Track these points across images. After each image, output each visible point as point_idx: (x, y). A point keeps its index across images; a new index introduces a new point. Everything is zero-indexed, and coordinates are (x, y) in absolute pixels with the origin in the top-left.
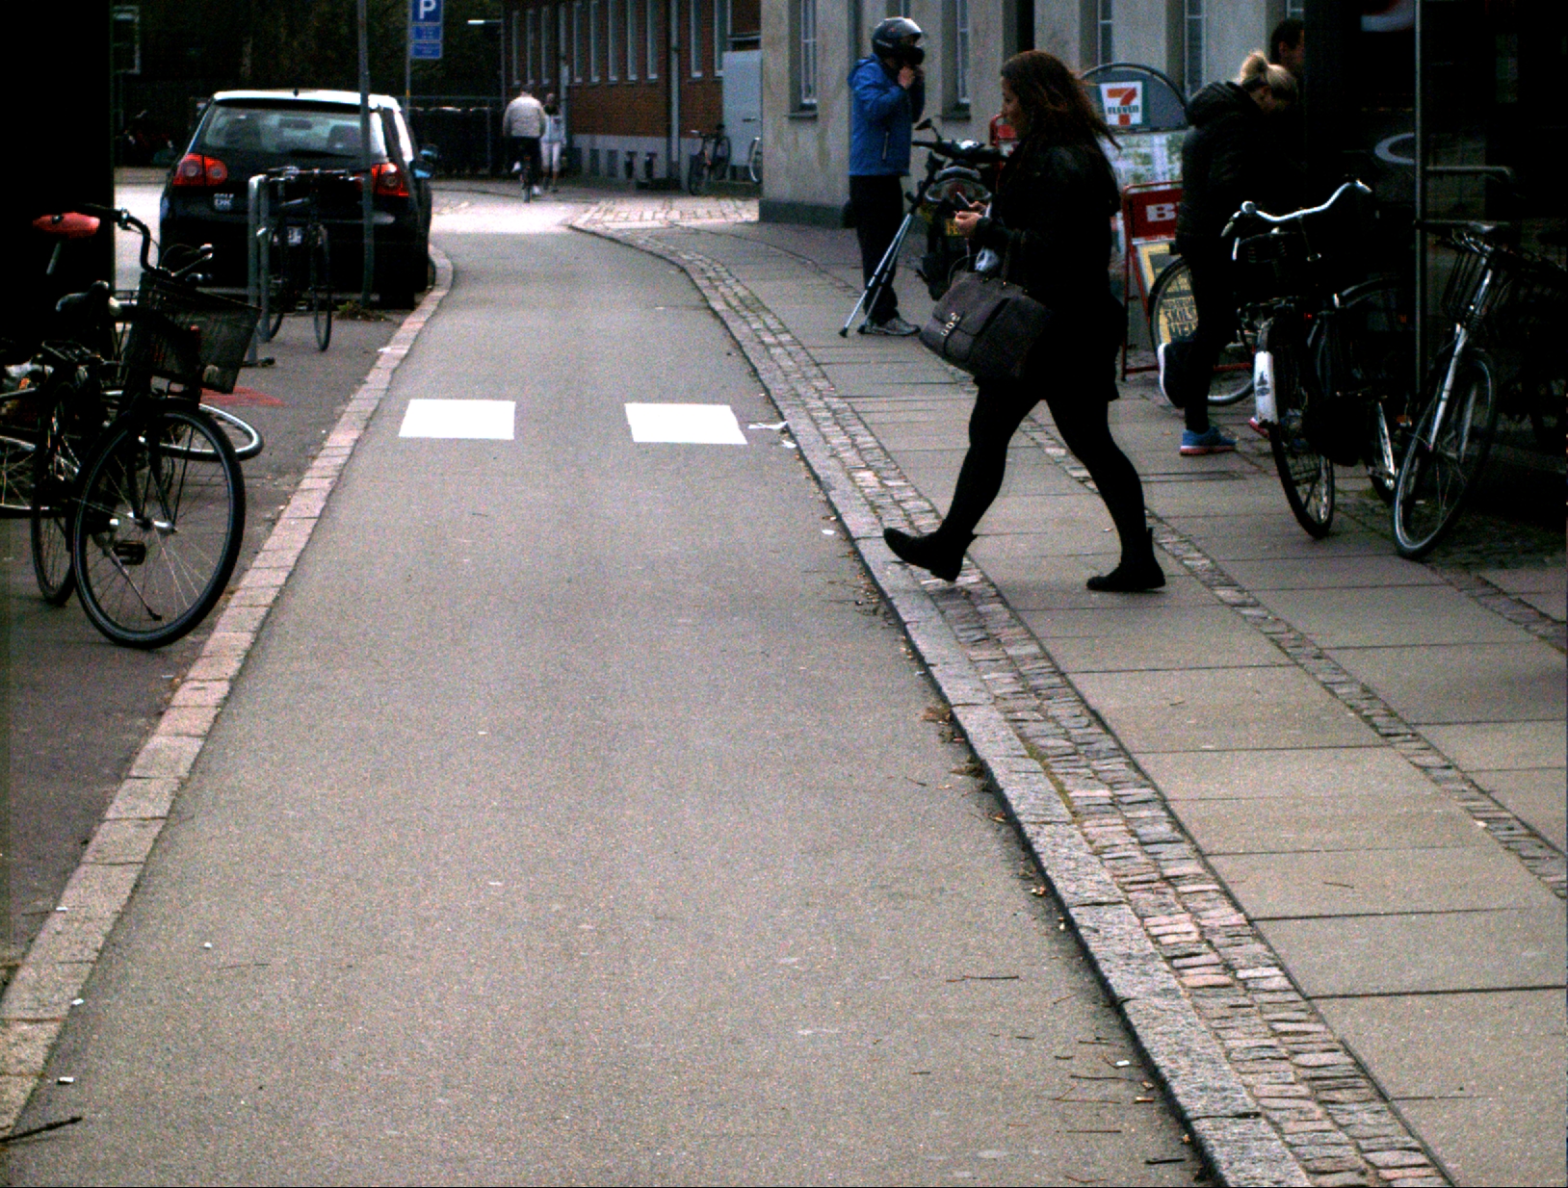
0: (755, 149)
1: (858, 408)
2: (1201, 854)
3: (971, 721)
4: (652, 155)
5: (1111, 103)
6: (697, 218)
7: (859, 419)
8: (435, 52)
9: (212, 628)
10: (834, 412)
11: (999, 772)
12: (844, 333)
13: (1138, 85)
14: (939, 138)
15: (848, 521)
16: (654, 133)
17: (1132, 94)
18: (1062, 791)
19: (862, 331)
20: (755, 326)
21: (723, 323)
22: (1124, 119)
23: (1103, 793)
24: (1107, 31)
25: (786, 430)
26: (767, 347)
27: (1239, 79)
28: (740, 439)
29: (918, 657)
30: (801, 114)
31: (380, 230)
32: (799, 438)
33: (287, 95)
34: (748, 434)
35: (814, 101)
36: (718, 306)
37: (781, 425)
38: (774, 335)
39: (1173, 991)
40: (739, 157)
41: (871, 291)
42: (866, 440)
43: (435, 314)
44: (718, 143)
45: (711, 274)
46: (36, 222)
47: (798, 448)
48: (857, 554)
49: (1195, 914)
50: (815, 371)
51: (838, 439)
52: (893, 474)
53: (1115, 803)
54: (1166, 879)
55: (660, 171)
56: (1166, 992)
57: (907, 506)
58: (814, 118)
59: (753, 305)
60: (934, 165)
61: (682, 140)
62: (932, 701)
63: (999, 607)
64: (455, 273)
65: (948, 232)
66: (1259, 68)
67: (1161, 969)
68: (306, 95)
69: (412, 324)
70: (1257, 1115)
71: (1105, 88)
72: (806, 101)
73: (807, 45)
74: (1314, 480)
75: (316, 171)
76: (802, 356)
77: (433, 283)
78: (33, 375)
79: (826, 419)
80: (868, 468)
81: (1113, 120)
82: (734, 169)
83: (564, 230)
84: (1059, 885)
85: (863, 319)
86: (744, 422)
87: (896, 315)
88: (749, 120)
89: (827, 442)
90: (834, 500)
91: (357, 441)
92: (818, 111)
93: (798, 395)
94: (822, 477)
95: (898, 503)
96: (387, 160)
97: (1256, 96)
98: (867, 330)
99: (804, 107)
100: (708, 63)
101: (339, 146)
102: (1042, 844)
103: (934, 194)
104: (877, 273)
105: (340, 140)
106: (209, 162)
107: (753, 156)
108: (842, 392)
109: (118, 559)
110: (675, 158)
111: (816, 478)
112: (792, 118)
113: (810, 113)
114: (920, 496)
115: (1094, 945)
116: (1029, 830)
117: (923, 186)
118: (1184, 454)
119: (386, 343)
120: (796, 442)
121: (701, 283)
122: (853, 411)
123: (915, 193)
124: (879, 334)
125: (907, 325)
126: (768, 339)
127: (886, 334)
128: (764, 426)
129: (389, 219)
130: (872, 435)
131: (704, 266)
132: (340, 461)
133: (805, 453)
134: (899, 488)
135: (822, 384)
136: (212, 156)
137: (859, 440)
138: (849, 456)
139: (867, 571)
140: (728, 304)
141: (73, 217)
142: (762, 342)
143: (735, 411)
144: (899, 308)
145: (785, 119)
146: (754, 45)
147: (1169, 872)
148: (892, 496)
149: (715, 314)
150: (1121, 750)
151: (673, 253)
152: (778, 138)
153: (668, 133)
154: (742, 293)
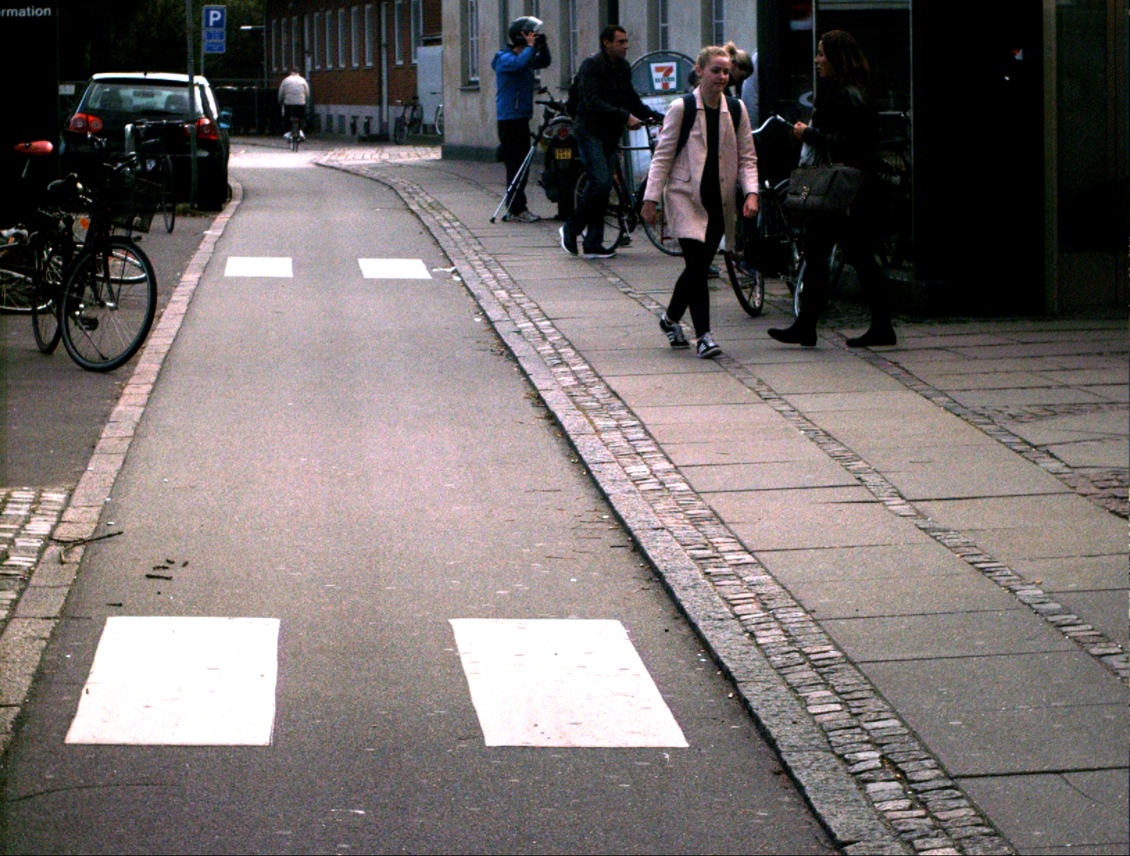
0: (439, 114)
1: (499, 260)
2: (657, 444)
3: (547, 397)
4: (369, 118)
6: (401, 157)
7: (499, 265)
8: (221, 49)
9: (136, 363)
10: (484, 262)
11: (560, 415)
12: (493, 221)
14: (552, 99)
15: (489, 313)
16: (370, 104)
17: (670, 70)
18: (591, 422)
19: (504, 219)
20: (437, 218)
21: (418, 217)
23: (612, 423)
24: (665, 30)
25: (455, 272)
26: (445, 229)
28: (428, 276)
29: (523, 372)
30: (471, 87)
31: (201, 159)
32: (463, 275)
33: (140, 75)
34: (431, 273)
35: (477, 79)
36: (414, 207)
37: (453, 268)
38: (450, 222)
39: (634, 492)
40: (429, 118)
41: (510, 194)
42: (502, 275)
43: (234, 214)
44: (414, 109)
45: (411, 190)
46: (16, 148)
47: (463, 281)
48: (494, 329)
49: (649, 466)
50: (472, 241)
51: (486, 275)
52: (516, 291)
53: (618, 427)
54: (638, 454)
55: (375, 129)
56: (630, 492)
57: (523, 306)
58: (478, 89)
59: (437, 207)
60: (548, 115)
61: (390, 107)
62: (529, 389)
63: (569, 349)
64: (244, 190)
65: (557, 157)
66: (731, 52)
67: (629, 486)
68: (151, 76)
69: (222, 219)
70: (663, 529)
71: (653, 66)
72: (473, 79)
73: (472, 42)
74: (753, 286)
75: (165, 121)
76: (467, 234)
77: (231, 197)
78: (17, 236)
79: (479, 265)
80: (502, 288)
82: (425, 127)
83: (310, 166)
84: (585, 457)
85: (505, 212)
86: (430, 268)
87: (526, 209)
88: (435, 93)
89: (479, 277)
90: (482, 304)
91: (200, 278)
92: (480, 85)
93: (463, 254)
94: (475, 293)
95: (519, 305)
96: (203, 116)
98: (508, 219)
99: (471, 83)
100: (407, 55)
101: (173, 108)
102: (578, 442)
103: (549, 133)
104: (513, 183)
105: (174, 103)
106: (91, 118)
107: (438, 118)
108: (490, 252)
109: (84, 327)
110: (385, 120)
111: (472, 295)
112: (462, 90)
113: (475, 87)
114: (531, 301)
115: (598, 477)
116: (572, 437)
117: (542, 129)
119: (208, 228)
120: (461, 277)
121: (404, 195)
122: (496, 261)
123: (536, 132)
124: (514, 221)
125: (533, 215)
126: (446, 224)
127: (519, 221)
128: (442, 269)
129: (205, 154)
130: (507, 273)
131: (406, 185)
132: (193, 287)
133: (466, 282)
134: (519, 298)
135: (478, 248)
136: (94, 115)
137: (499, 275)
138: (493, 283)
139: (498, 336)
140: (421, 206)
141: (36, 144)
142: (442, 226)
143: (424, 262)
144: (527, 205)
145: (459, 92)
146: (438, 42)
147: (640, 450)
148: (515, 302)
149: (412, 212)
150: (625, 406)
151: (385, 178)
152: (454, 105)
153: (380, 103)
154: (429, 200)
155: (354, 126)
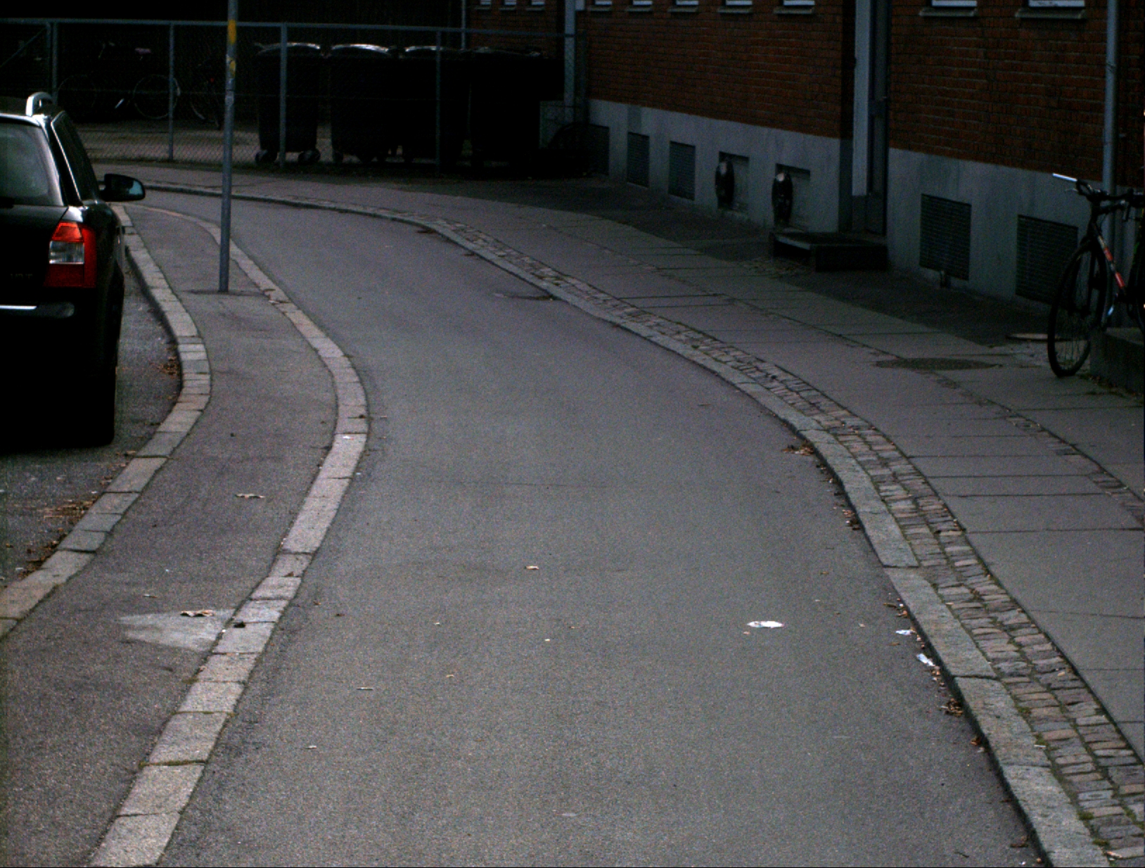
4: (795, 172)
16: (803, 127)
61: (894, 153)
153: (845, 132)
155: (726, 186)
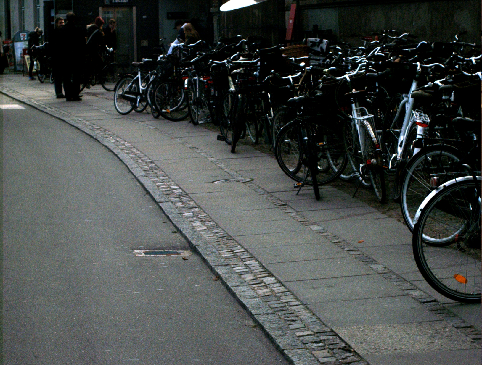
5: (22, 36)
13: (26, 34)
22: (24, 39)
24: (24, 26)
27: (35, 31)
66: (38, 29)
71: (21, 34)
81: (22, 39)
97: (37, 33)
118: (30, 80)
